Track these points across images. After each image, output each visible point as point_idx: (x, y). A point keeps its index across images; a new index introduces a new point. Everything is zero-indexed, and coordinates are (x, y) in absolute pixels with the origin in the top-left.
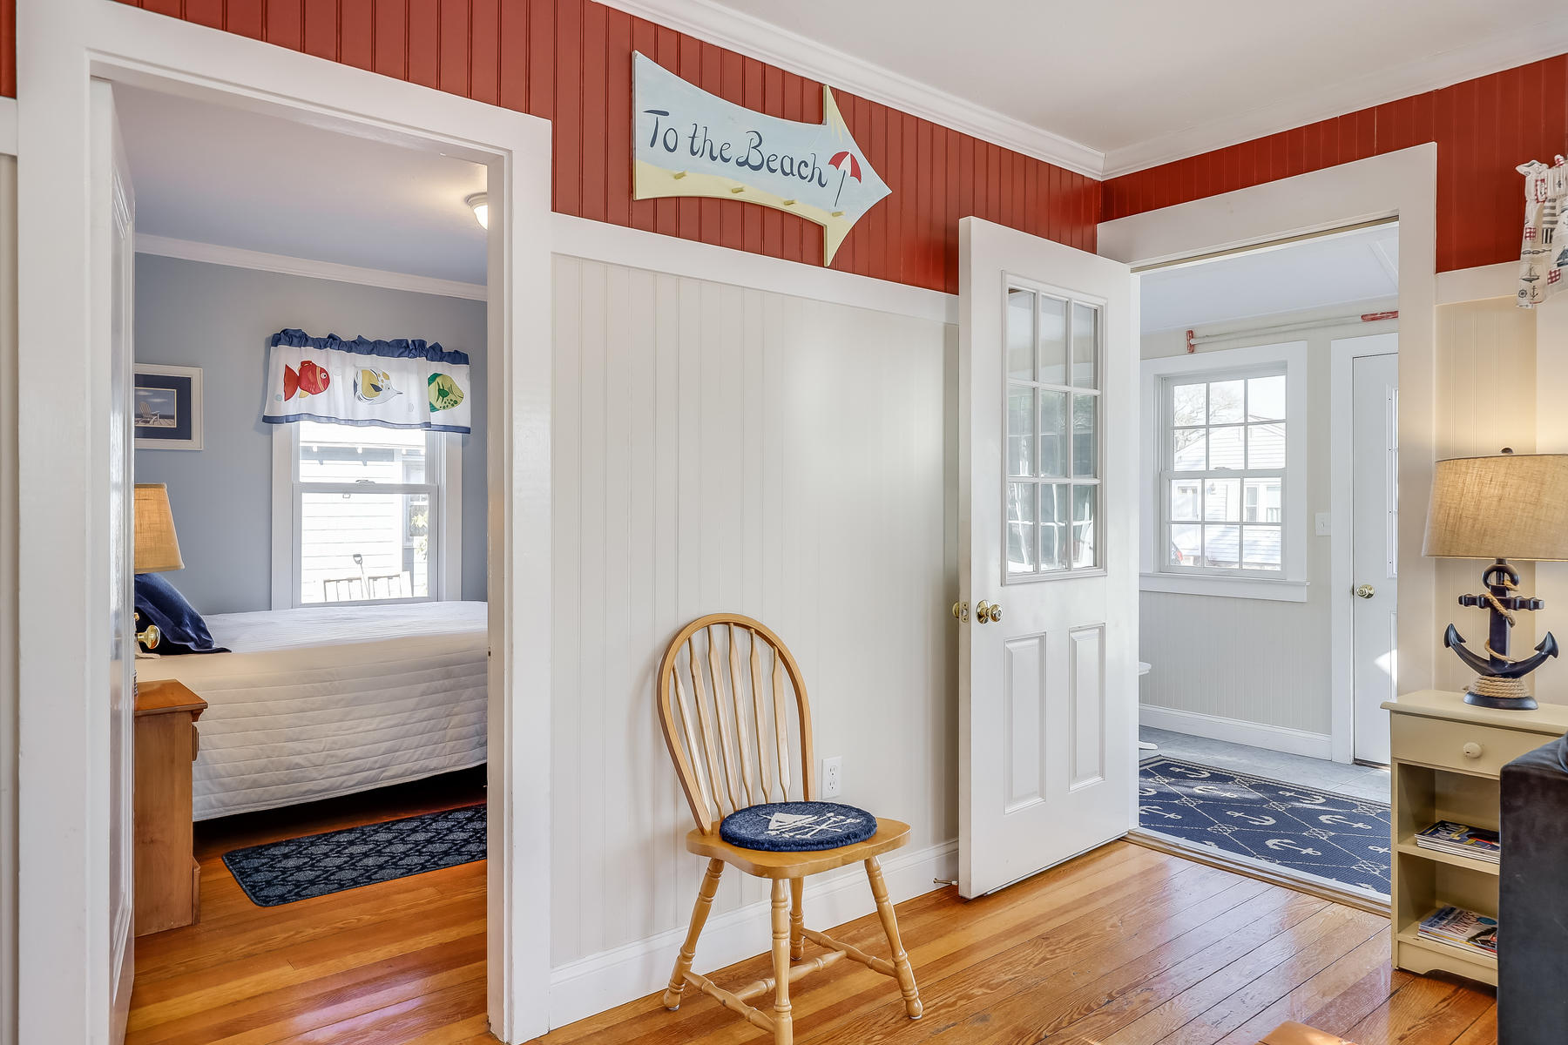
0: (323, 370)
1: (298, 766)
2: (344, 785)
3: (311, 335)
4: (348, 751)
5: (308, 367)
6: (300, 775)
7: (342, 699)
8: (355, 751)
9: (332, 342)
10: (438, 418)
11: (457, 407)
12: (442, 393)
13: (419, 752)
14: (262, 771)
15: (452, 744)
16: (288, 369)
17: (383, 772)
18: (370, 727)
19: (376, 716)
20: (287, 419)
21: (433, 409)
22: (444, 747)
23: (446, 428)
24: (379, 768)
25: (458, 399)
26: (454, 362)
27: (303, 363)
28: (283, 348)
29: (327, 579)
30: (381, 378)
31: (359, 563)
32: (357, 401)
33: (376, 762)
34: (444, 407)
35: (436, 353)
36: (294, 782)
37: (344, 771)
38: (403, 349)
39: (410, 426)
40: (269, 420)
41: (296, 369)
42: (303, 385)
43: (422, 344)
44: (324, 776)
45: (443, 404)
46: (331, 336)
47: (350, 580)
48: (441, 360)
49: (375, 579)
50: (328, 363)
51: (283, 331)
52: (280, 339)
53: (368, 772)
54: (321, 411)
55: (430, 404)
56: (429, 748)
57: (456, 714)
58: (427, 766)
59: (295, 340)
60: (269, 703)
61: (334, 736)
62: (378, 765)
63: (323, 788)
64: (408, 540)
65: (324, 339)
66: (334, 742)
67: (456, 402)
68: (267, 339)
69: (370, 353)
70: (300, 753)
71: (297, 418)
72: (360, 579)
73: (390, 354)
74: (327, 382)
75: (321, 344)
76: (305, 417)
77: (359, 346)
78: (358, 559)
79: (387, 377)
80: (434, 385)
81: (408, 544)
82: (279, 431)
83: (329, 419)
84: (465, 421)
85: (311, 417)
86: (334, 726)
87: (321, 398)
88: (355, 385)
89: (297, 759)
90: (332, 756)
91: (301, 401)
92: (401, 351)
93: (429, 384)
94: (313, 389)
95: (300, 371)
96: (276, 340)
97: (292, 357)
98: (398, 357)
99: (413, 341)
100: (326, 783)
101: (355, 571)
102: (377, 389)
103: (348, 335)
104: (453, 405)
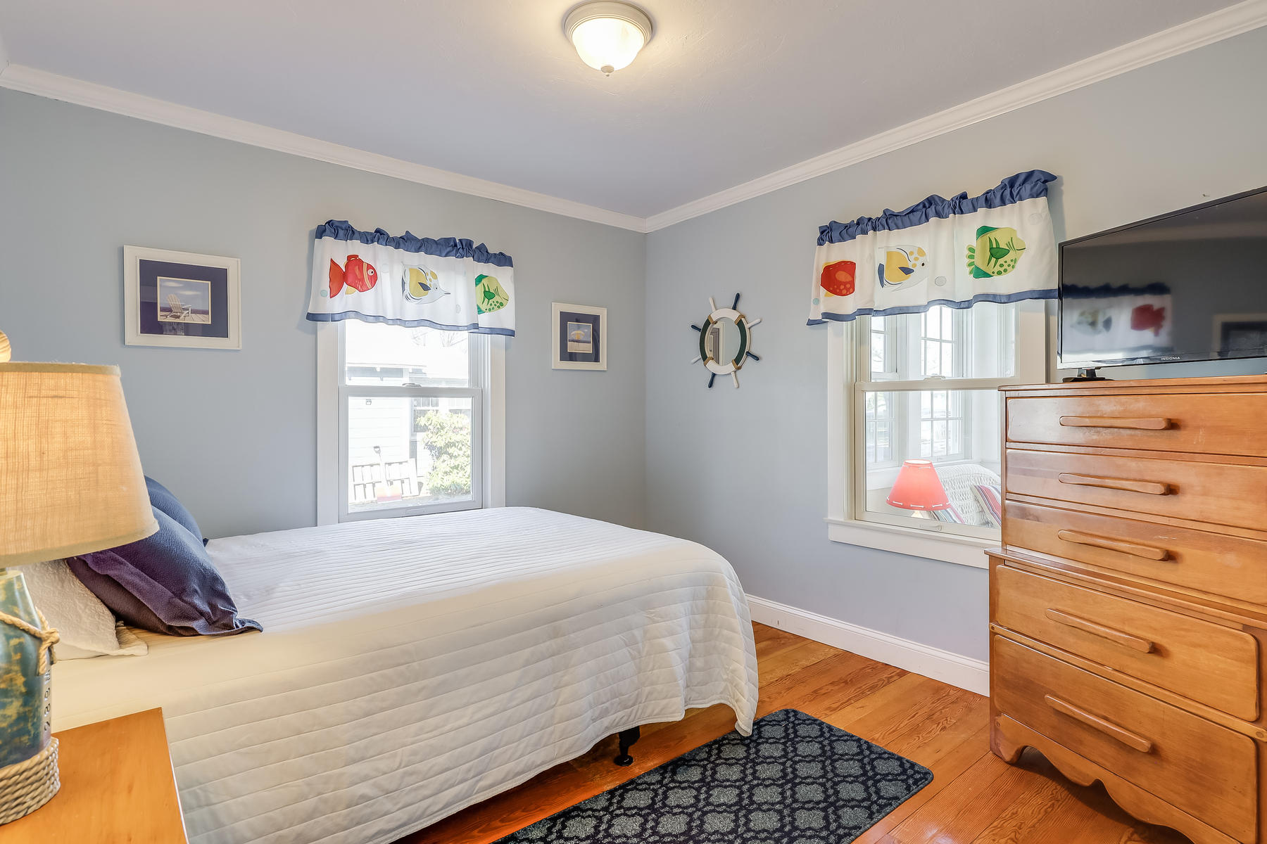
0: (370, 267)
1: (364, 798)
2: (428, 812)
3: (357, 227)
4: (433, 761)
5: (353, 260)
6: (368, 810)
7: (424, 688)
8: (442, 760)
9: (379, 236)
10: (485, 320)
11: (502, 310)
12: (488, 295)
13: (522, 746)
14: (310, 816)
15: (562, 725)
16: (334, 264)
17: (478, 782)
18: (460, 722)
19: (466, 705)
20: (333, 318)
21: (480, 311)
22: (552, 733)
23: (492, 331)
24: (474, 777)
25: (504, 303)
26: (499, 264)
27: (349, 257)
28: (328, 240)
29: (355, 464)
30: (429, 277)
31: (378, 452)
32: (405, 300)
33: (469, 770)
34: (490, 310)
35: (482, 254)
36: (358, 824)
37: (427, 792)
38: (451, 248)
39: (456, 328)
40: (312, 317)
41: (342, 263)
42: (350, 279)
43: (470, 243)
44: (398, 806)
45: (489, 307)
46: (378, 231)
47: (372, 465)
48: (487, 261)
49: (390, 464)
50: (375, 258)
51: (328, 223)
52: (325, 231)
53: (461, 786)
54: (369, 310)
55: (478, 306)
56: (535, 737)
57: (566, 685)
58: (533, 762)
59: (341, 233)
60: (320, 711)
61: (412, 744)
62: (472, 774)
63: (399, 823)
64: (412, 435)
65: (371, 233)
66: (414, 753)
67: (502, 304)
68: (311, 232)
69: (418, 250)
70: (365, 778)
71: (344, 315)
72: (379, 464)
73: (438, 253)
74: (374, 278)
75: (367, 238)
76: (352, 315)
77: (407, 242)
78: (377, 449)
79: (435, 277)
80: (480, 285)
81: (413, 438)
82: (324, 328)
83: (377, 318)
84: (510, 325)
85: (358, 314)
86: (414, 728)
87: (369, 295)
88: (403, 283)
89: (363, 789)
90: (412, 774)
91: (348, 297)
92: (448, 249)
93: (476, 285)
94: (360, 285)
95: (347, 266)
96: (320, 232)
97: (337, 251)
98: (445, 256)
99: (460, 240)
100: (402, 816)
101: (374, 458)
102: (425, 288)
103: (395, 232)
104: (499, 307)
